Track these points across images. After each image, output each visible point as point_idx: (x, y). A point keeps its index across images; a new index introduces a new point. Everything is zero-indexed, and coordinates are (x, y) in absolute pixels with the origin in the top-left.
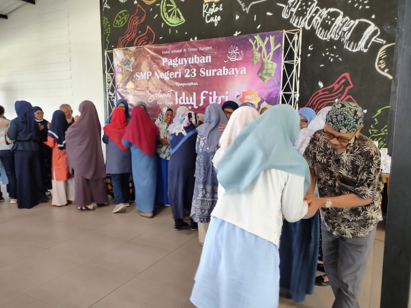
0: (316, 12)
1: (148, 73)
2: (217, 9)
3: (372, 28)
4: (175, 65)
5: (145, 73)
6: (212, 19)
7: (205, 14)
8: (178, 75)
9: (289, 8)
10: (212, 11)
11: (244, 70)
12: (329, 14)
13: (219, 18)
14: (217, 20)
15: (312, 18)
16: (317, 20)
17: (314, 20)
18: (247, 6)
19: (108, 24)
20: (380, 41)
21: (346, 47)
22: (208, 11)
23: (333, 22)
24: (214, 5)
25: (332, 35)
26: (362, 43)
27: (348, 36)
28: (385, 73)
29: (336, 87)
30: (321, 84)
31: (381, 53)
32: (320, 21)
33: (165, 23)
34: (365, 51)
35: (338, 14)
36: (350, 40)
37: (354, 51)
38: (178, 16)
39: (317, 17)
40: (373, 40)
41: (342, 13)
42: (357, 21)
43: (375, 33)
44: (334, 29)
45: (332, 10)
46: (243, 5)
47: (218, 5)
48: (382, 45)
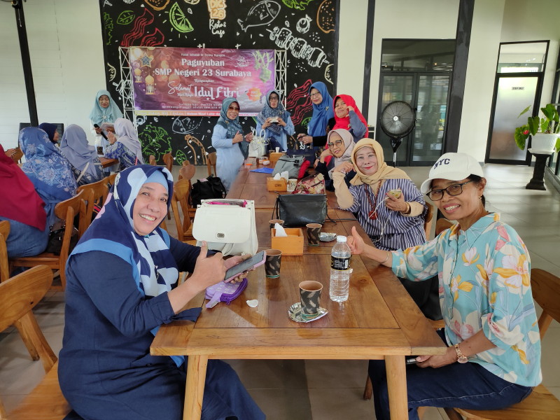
0: (292, 39)
1: (168, 70)
2: (221, 25)
3: (322, 54)
4: (194, 65)
5: (165, 70)
6: (217, 32)
7: (212, 27)
8: (196, 74)
9: (274, 34)
10: (218, 25)
11: (249, 74)
12: (299, 41)
13: (224, 32)
14: (222, 33)
15: (289, 43)
16: (292, 46)
17: (290, 44)
18: (245, 27)
19: (110, 20)
20: (327, 62)
21: (309, 63)
22: (213, 25)
23: (301, 47)
24: (219, 22)
25: (300, 55)
26: (318, 62)
27: (310, 57)
28: (330, 81)
29: (305, 88)
30: (296, 85)
31: (327, 69)
32: (294, 45)
33: (174, 28)
34: (319, 67)
35: (304, 43)
36: (311, 59)
37: (314, 66)
38: (187, 24)
39: (292, 43)
40: (323, 61)
41: (306, 42)
42: (315, 49)
43: (324, 57)
44: (302, 51)
45: (300, 39)
46: (242, 26)
47: (222, 22)
48: (328, 64)
